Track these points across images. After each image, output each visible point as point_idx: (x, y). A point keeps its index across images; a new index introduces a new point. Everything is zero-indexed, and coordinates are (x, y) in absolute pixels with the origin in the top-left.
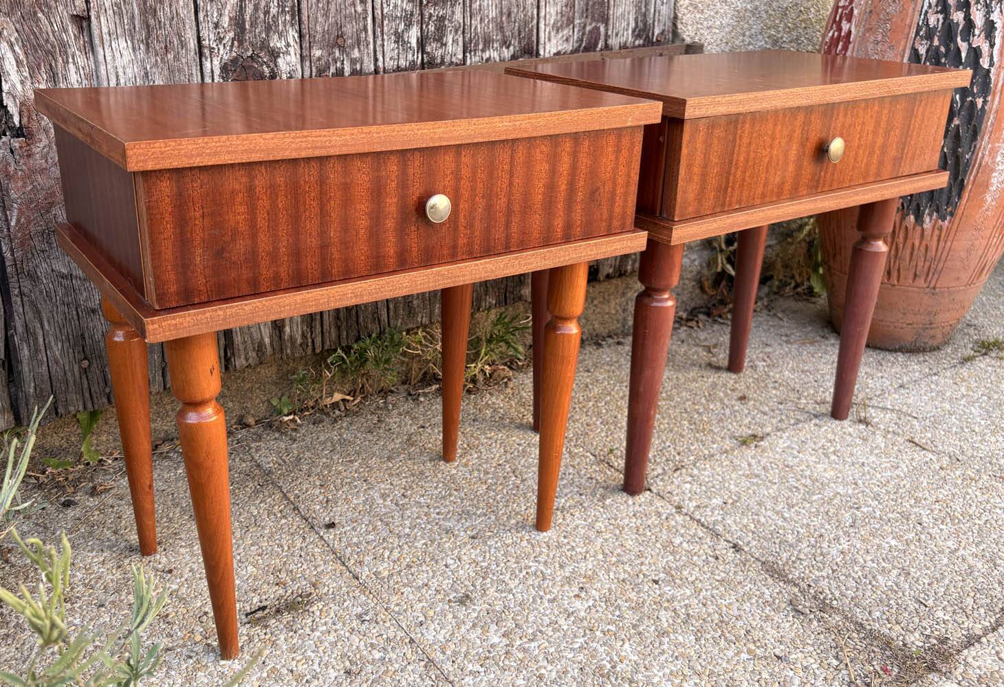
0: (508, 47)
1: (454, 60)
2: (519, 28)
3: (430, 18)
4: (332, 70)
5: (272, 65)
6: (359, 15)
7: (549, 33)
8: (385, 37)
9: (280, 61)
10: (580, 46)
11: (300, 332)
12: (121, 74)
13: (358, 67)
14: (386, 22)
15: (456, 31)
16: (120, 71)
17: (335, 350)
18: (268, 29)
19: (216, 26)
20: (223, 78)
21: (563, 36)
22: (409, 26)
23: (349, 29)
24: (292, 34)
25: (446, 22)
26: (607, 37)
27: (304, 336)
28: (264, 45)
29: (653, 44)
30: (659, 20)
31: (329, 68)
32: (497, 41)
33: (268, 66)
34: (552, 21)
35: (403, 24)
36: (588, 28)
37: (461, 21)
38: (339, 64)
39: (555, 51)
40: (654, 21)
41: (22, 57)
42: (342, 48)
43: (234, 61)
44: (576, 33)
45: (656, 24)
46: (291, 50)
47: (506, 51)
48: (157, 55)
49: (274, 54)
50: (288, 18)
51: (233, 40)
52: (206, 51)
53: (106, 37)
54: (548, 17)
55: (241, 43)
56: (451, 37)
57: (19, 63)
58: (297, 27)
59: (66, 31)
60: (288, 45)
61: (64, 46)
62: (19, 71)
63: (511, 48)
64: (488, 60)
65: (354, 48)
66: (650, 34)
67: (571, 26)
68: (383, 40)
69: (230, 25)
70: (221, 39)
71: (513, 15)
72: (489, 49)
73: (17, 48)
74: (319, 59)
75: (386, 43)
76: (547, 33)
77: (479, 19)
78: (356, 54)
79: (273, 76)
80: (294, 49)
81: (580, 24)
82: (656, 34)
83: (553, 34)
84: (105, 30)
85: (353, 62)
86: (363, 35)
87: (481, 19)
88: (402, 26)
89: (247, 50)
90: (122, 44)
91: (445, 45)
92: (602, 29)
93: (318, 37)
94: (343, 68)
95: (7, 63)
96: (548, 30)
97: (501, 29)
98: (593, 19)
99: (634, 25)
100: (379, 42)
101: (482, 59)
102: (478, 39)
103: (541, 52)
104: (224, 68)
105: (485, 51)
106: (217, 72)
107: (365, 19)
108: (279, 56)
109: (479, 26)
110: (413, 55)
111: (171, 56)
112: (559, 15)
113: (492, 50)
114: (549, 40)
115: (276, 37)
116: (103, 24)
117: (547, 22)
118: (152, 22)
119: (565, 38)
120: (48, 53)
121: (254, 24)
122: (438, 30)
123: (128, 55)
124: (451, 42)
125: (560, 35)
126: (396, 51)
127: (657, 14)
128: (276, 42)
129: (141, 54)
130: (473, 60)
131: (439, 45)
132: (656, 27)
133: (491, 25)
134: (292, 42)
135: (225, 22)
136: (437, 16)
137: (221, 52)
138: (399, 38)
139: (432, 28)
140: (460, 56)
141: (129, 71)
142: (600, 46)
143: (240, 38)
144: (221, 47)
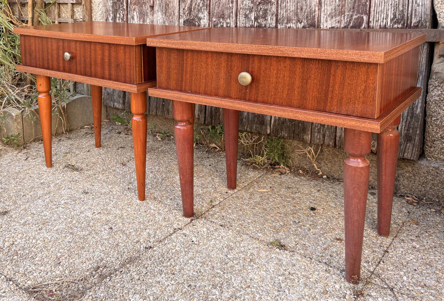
0: (301, 23)
1: (271, 26)
2: (307, 15)
3: (260, 10)
4: (219, 25)
5: (199, 22)
6: (231, 7)
7: (327, 18)
8: (241, 16)
9: (201, 21)
10: (349, 25)
11: (197, 114)
12: (158, 21)
13: (229, 25)
14: (241, 10)
15: (272, 15)
16: (158, 20)
17: (209, 125)
18: (199, 11)
19: (184, 9)
20: (184, 25)
21: (336, 20)
22: (251, 11)
23: (226, 12)
24: (206, 13)
25: (268, 11)
26: (369, 22)
27: (198, 115)
28: (197, 16)
29: (410, 27)
30: (415, 15)
31: (218, 25)
32: (294, 20)
33: (198, 23)
34: (328, 13)
35: (248, 11)
36: (354, 17)
37: (275, 11)
38: (222, 24)
39: (330, 27)
40: (411, 15)
41: (138, 15)
42: (223, 18)
43: (187, 20)
44: (345, 19)
45: (413, 16)
46: (205, 18)
47: (300, 24)
48: (167, 17)
49: (200, 19)
50: (205, 8)
51: (188, 13)
52: (180, 17)
53: (156, 11)
54: (325, 11)
55: (190, 15)
56: (270, 17)
57: (137, 17)
58: (208, 11)
59: (148, 9)
60: (204, 16)
61: (147, 13)
62: (137, 19)
63: (303, 23)
64: (289, 28)
65: (228, 19)
66: (409, 22)
67: (343, 15)
68: (240, 17)
69: (187, 9)
70: (184, 13)
71: (304, 10)
72: (290, 23)
73: (137, 13)
74: (215, 21)
75: (241, 18)
76: (325, 18)
77: (285, 11)
78: (228, 21)
79: (199, 25)
80: (207, 17)
81: (348, 15)
82: (413, 22)
83: (328, 19)
84: (156, 10)
85: (227, 23)
86: (231, 14)
87: (286, 11)
88: (248, 12)
89: (192, 17)
90: (160, 13)
91: (267, 20)
92: (365, 18)
93: (215, 14)
94: (223, 25)
95: (135, 16)
96: (325, 17)
97: (297, 14)
98: (358, 12)
99: (392, 17)
100: (238, 17)
101: (286, 27)
102: (284, 19)
103: (322, 26)
104: (184, 22)
105: (288, 24)
106: (182, 23)
107: (232, 9)
108: (201, 20)
109: (285, 14)
110: (252, 23)
111: (171, 17)
112: (333, 11)
113: (291, 24)
114: (327, 21)
115: (201, 13)
116: (156, 8)
117: (325, 13)
118: (167, 8)
119: (337, 21)
120: (144, 14)
121: (194, 9)
122: (264, 14)
123: (161, 16)
124: (270, 19)
125: (334, 19)
126: (245, 21)
127: (414, 12)
128: (200, 15)
129: (164, 16)
130: (281, 27)
131: (264, 20)
132: (413, 18)
133: (291, 14)
134: (205, 15)
135: (186, 8)
136: (264, 9)
137: (184, 17)
138: (246, 16)
139: (261, 13)
140: (274, 25)
141: (160, 20)
142: (363, 26)
143: (190, 13)
144: (184, 16)
